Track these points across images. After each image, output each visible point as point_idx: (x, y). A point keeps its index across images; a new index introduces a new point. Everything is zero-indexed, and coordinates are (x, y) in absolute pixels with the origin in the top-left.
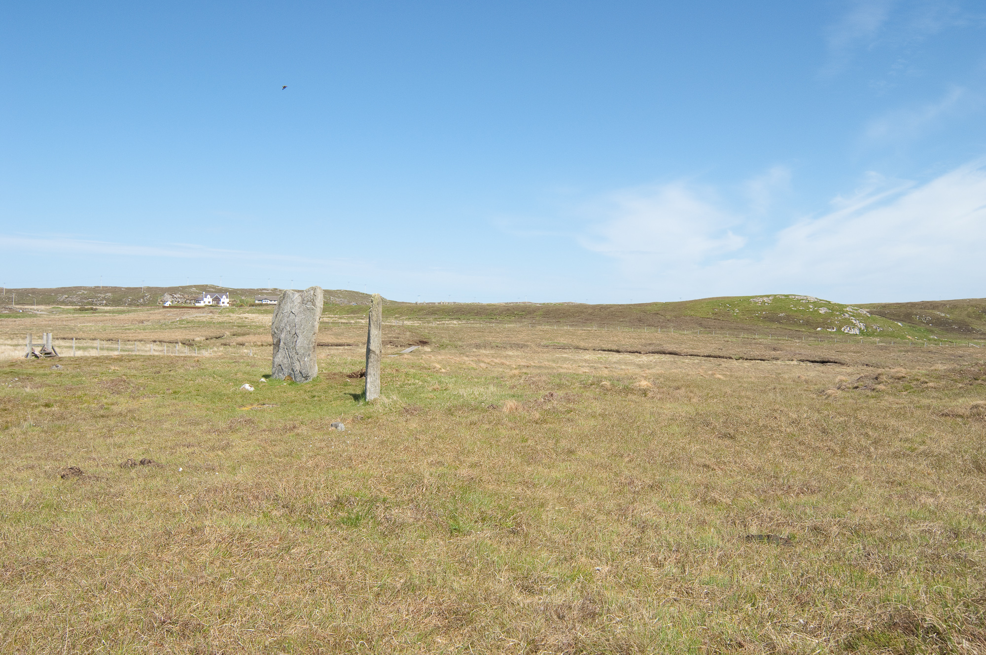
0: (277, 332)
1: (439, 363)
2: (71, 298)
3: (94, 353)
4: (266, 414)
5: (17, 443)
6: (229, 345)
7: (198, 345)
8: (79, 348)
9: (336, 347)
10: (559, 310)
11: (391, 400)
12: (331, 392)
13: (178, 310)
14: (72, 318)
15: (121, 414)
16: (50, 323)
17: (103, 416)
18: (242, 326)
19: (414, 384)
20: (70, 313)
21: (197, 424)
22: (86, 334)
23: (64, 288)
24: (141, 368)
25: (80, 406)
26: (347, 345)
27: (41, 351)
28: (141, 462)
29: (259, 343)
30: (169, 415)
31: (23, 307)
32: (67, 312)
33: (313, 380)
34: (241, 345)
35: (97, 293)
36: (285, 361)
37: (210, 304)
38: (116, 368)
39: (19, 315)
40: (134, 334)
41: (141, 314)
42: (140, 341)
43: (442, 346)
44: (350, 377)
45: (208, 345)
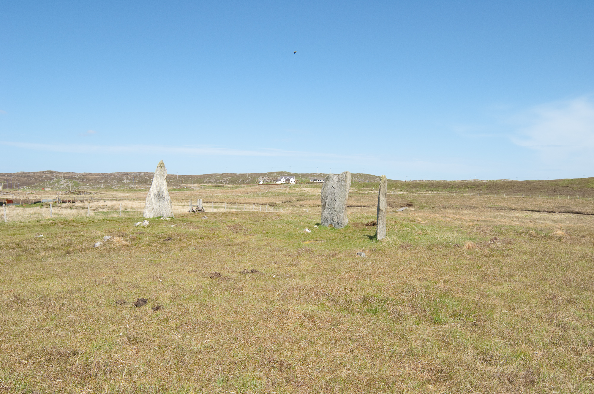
0: (324, 198)
1: (420, 218)
2: (211, 180)
3: (222, 210)
4: (318, 247)
5: (187, 258)
6: (295, 206)
7: (278, 206)
8: (215, 207)
9: (356, 208)
10: (498, 184)
11: (392, 240)
12: (356, 234)
13: (267, 186)
14: (211, 191)
15: (239, 244)
16: (200, 193)
17: (229, 245)
18: (302, 195)
19: (406, 230)
20: (210, 188)
21: (280, 251)
22: (218, 200)
23: (207, 174)
24: (248, 218)
25: (218, 239)
26: (363, 206)
27: (196, 209)
28: (251, 271)
29: (312, 205)
30: (264, 245)
31: (187, 185)
32: (209, 187)
33: (345, 227)
34: (302, 206)
35: (224, 177)
36: (329, 215)
37: (284, 183)
38: (235, 219)
39: (185, 189)
40: (243, 200)
41: (247, 188)
42: (247, 203)
43: (422, 207)
44: (367, 225)
45: (283, 206)
